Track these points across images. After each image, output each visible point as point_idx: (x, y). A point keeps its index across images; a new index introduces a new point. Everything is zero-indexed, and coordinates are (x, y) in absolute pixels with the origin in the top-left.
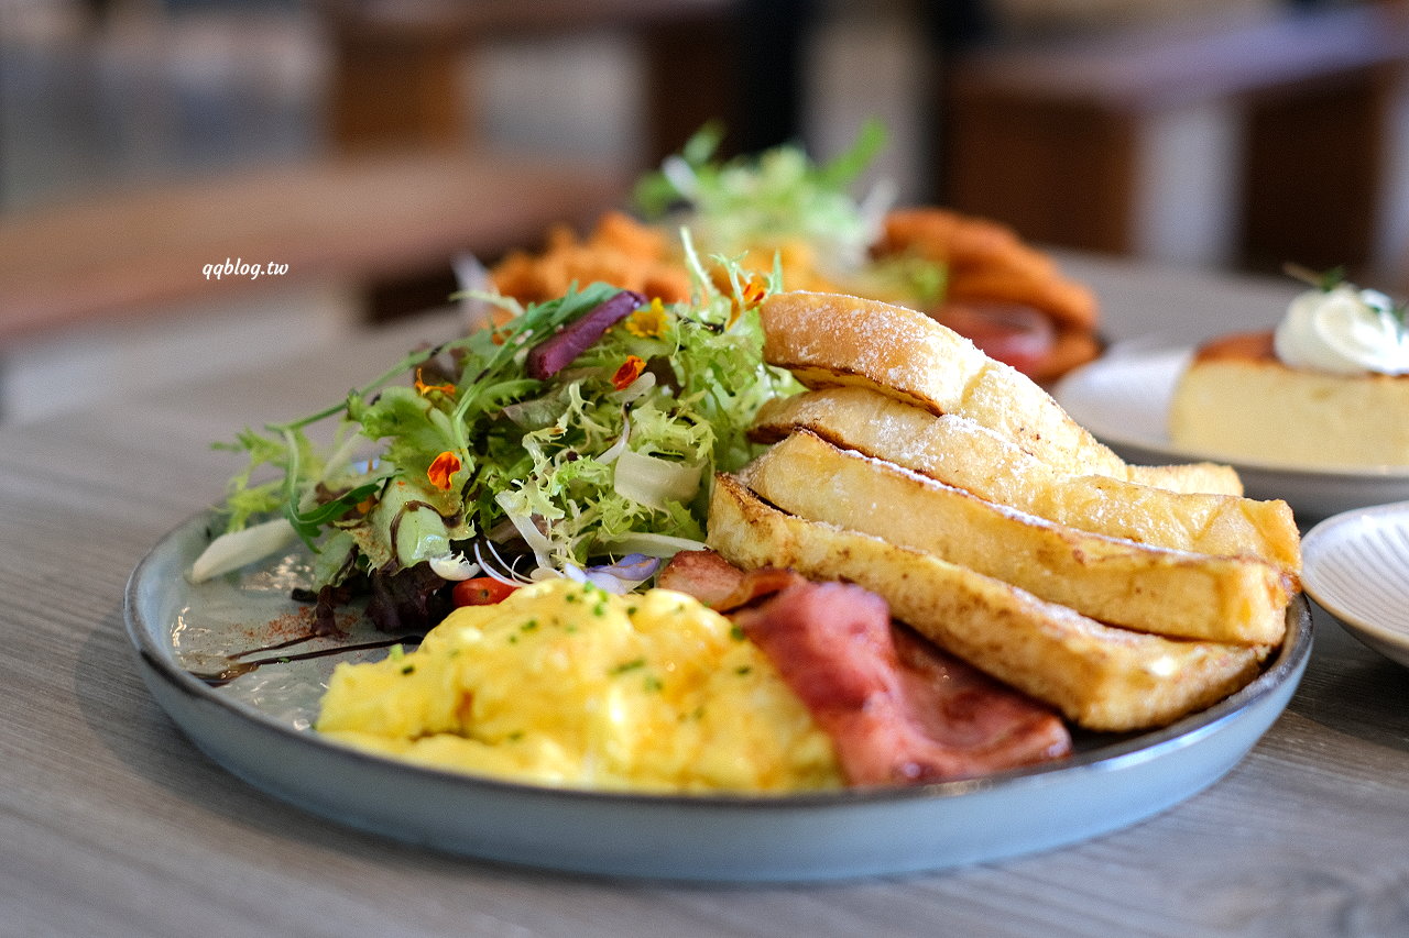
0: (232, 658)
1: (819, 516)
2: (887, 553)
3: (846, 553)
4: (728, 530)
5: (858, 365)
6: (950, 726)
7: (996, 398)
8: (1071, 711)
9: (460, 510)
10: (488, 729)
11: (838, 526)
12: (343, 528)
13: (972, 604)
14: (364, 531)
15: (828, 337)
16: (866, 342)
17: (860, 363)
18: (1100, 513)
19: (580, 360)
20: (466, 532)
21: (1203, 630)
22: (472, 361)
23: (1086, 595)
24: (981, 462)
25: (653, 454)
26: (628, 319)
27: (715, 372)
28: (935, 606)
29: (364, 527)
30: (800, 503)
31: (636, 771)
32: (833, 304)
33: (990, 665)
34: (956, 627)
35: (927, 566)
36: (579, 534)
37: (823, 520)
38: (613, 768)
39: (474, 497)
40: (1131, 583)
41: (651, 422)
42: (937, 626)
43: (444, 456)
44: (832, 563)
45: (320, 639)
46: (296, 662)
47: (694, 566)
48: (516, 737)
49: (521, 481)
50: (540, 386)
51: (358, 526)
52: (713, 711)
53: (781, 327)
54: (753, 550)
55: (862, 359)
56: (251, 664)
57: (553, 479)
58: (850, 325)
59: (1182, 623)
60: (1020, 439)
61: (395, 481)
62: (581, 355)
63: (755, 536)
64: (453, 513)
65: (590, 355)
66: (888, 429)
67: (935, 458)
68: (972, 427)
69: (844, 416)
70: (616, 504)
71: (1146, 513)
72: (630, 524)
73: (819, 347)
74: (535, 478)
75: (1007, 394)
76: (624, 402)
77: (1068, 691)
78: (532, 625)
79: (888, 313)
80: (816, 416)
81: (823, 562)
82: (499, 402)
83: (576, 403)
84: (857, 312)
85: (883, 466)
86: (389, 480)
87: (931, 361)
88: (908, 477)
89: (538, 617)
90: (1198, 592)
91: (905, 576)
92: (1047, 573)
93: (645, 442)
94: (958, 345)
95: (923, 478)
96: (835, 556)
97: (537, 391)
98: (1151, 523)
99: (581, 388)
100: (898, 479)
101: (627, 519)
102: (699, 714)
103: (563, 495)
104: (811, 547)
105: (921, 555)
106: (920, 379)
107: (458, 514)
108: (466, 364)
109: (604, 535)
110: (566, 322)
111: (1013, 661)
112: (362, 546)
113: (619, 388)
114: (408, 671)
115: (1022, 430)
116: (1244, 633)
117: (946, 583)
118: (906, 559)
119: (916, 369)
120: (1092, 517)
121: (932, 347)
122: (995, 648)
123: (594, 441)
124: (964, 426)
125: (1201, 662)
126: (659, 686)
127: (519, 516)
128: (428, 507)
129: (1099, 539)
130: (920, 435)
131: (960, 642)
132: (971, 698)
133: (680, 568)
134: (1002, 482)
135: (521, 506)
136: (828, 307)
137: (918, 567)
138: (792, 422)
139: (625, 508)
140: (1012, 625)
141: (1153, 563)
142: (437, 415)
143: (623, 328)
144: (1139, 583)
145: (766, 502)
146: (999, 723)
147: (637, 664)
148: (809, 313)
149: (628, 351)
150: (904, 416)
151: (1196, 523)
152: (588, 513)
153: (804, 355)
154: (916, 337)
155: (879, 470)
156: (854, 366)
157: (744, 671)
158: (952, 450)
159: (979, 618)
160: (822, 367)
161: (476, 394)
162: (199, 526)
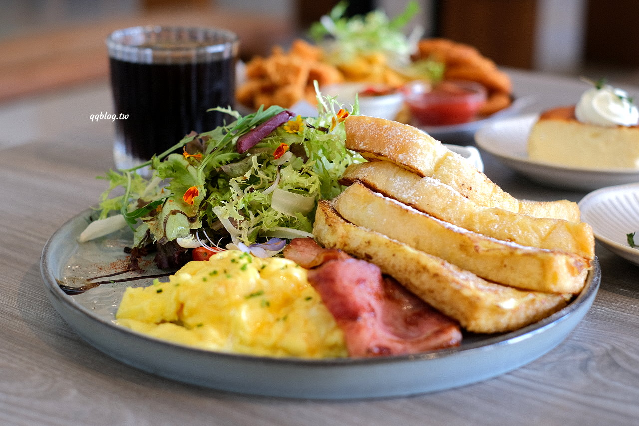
0: (89, 280)
1: (361, 224)
2: (386, 244)
3: (369, 243)
4: (321, 228)
5: (385, 152)
6: (407, 328)
7: (450, 170)
8: (464, 323)
9: (197, 215)
10: (189, 321)
11: (368, 229)
12: (144, 221)
13: (422, 270)
14: (153, 222)
15: (372, 138)
16: (389, 141)
17: (386, 151)
18: (496, 227)
19: (259, 144)
20: (198, 225)
21: (534, 286)
22: (211, 143)
23: (481, 267)
24: (440, 200)
25: (290, 190)
26: (285, 124)
27: (323, 151)
28: (406, 270)
29: (154, 220)
30: (353, 217)
31: (253, 344)
32: (376, 122)
33: (428, 299)
34: (415, 281)
35: (403, 251)
36: (253, 227)
37: (362, 226)
38: (242, 342)
39: (204, 208)
40: (502, 262)
41: (290, 176)
42: (406, 279)
43: (192, 188)
44: (362, 247)
45: (131, 272)
46: (117, 283)
47: (301, 245)
48: (200, 325)
49: (225, 201)
50: (240, 156)
51: (151, 220)
52: (291, 317)
53: (353, 132)
54: (329, 238)
55: (387, 149)
56: (96, 283)
57: (240, 201)
58: (382, 133)
59: (525, 282)
60: (462, 190)
61: (169, 200)
62: (260, 142)
63: (331, 232)
64: (194, 216)
65: (264, 142)
66: (397, 183)
67: (418, 198)
68: (437, 183)
69: (378, 176)
70: (271, 213)
71: (518, 227)
72: (278, 222)
73: (368, 142)
74: (233, 200)
75: (456, 168)
76: (278, 164)
77: (463, 314)
78: (215, 273)
79: (400, 128)
80: (366, 175)
81: (359, 246)
82: (221, 163)
83: (255, 165)
84: (386, 126)
85: (390, 201)
86: (167, 199)
87: (419, 151)
88: (401, 207)
89: (217, 269)
90: (533, 268)
91: (394, 255)
92: (463, 256)
93: (286, 185)
94: (433, 143)
95: (410, 208)
96: (364, 243)
97: (238, 159)
98: (520, 232)
99: (258, 158)
100: (397, 208)
101: (275, 221)
102: (285, 318)
103: (246, 208)
104: (354, 239)
105: (401, 245)
106: (413, 159)
107: (195, 217)
108: (208, 144)
109: (265, 228)
110: (257, 125)
111: (438, 299)
112: (152, 230)
113: (276, 158)
114: (159, 291)
115: (463, 185)
116: (554, 288)
117: (412, 259)
118: (395, 247)
119: (412, 155)
120: (492, 228)
121: (420, 144)
122: (431, 291)
123: (264, 183)
124: (434, 183)
125: (533, 301)
126: (268, 304)
127: (223, 218)
128: (182, 213)
129: (489, 240)
130: (412, 187)
131: (416, 288)
132: (419, 315)
133: (294, 246)
134: (450, 211)
135: (224, 213)
136: (373, 123)
137: (400, 251)
138: (355, 177)
139: (275, 215)
140: (439, 281)
141: (512, 253)
142: (191, 168)
143: (283, 129)
144: (506, 262)
145: (339, 215)
146: (429, 327)
147: (259, 294)
148: (365, 126)
149: (282, 140)
150: (406, 177)
151: (543, 232)
152: (258, 217)
153: (362, 146)
154: (413, 139)
155: (388, 203)
156: (383, 153)
157: (309, 299)
158: (426, 194)
159: (425, 277)
160: (370, 152)
161: (210, 159)
162: (87, 215)
